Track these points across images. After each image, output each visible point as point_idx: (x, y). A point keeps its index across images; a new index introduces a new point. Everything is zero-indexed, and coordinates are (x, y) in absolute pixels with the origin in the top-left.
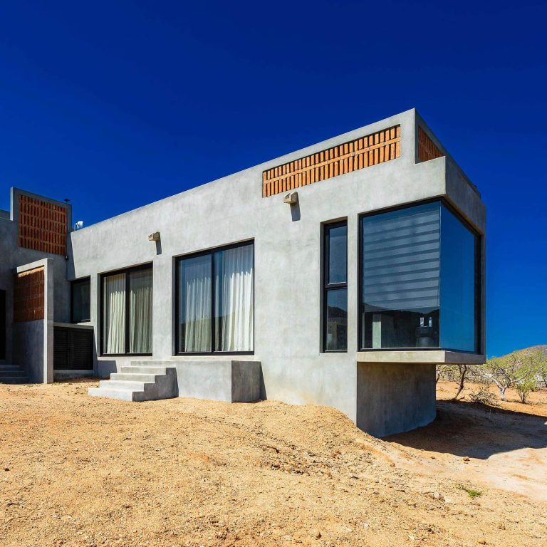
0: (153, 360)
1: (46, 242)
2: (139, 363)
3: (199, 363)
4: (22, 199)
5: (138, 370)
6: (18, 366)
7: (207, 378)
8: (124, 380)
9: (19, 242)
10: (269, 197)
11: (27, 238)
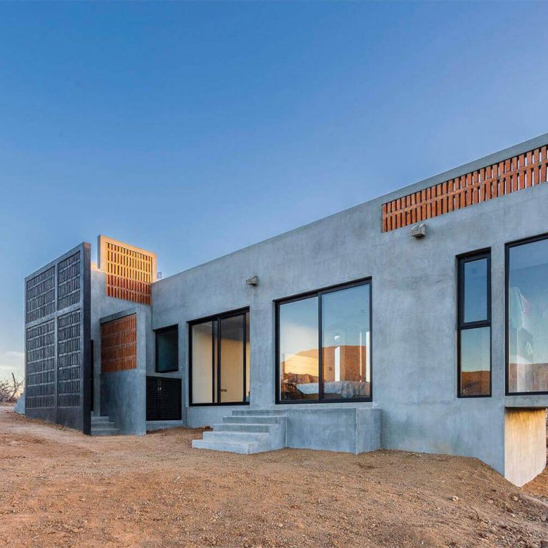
0: (251, 409)
1: (132, 292)
2: (242, 413)
3: (315, 412)
4: (109, 247)
5: (244, 420)
6: (107, 418)
7: (325, 428)
8: (230, 430)
9: (107, 290)
10: (390, 233)
11: (114, 288)
